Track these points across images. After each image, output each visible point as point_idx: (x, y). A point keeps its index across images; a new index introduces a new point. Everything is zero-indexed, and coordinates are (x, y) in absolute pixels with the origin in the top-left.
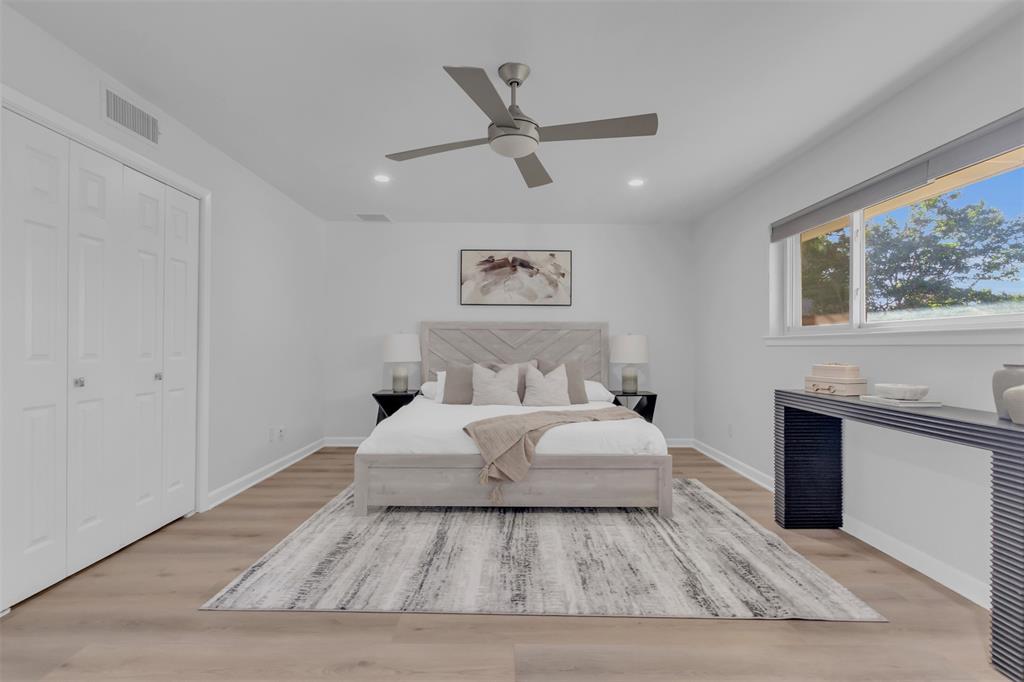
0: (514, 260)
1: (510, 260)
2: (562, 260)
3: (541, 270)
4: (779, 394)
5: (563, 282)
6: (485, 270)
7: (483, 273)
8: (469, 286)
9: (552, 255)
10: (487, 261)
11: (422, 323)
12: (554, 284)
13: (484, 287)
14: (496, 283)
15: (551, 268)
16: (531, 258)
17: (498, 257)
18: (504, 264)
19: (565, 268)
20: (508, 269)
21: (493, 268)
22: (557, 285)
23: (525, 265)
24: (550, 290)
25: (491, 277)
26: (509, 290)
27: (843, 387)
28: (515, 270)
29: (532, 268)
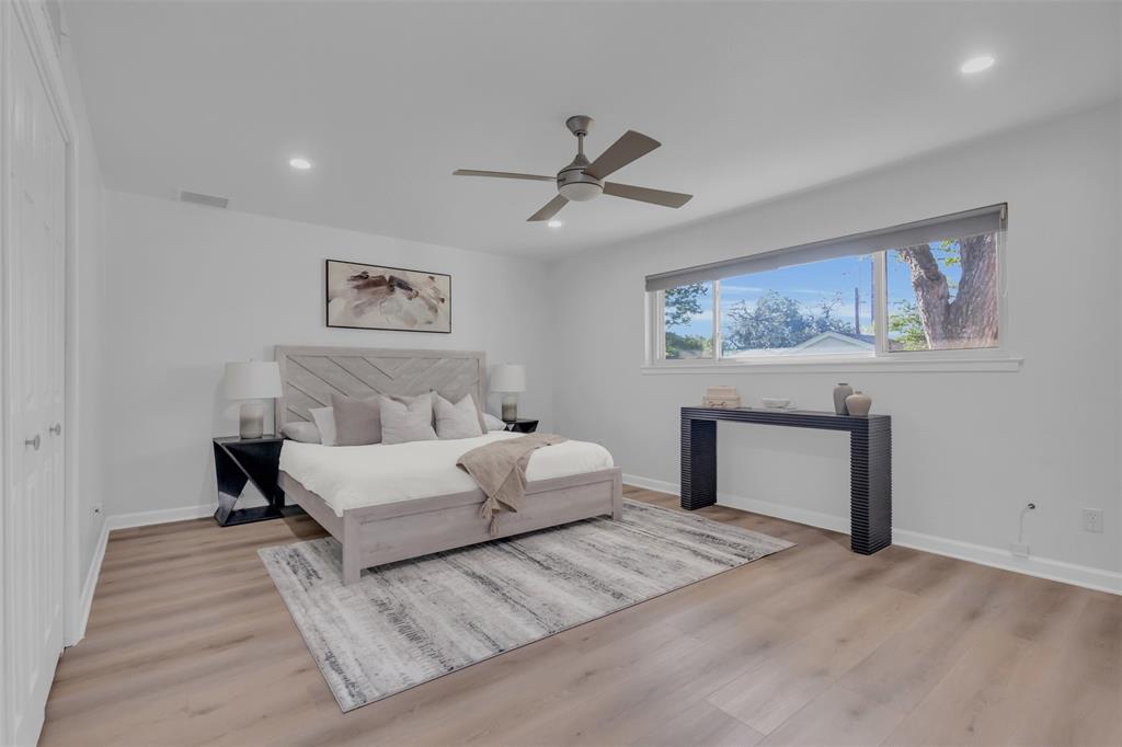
0: (392, 279)
1: (387, 278)
2: (441, 283)
3: (420, 293)
4: (684, 411)
5: (443, 307)
6: (358, 287)
7: (356, 291)
8: (338, 306)
9: (432, 278)
10: (360, 277)
11: (276, 347)
12: (434, 309)
13: (357, 306)
14: (371, 304)
15: (431, 292)
16: (410, 278)
17: (373, 273)
18: (379, 282)
19: (445, 293)
20: (384, 288)
21: (368, 285)
22: (436, 311)
23: (404, 286)
24: (430, 315)
25: (366, 296)
26: (385, 312)
27: (732, 403)
28: (393, 290)
29: (411, 290)
